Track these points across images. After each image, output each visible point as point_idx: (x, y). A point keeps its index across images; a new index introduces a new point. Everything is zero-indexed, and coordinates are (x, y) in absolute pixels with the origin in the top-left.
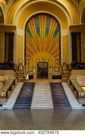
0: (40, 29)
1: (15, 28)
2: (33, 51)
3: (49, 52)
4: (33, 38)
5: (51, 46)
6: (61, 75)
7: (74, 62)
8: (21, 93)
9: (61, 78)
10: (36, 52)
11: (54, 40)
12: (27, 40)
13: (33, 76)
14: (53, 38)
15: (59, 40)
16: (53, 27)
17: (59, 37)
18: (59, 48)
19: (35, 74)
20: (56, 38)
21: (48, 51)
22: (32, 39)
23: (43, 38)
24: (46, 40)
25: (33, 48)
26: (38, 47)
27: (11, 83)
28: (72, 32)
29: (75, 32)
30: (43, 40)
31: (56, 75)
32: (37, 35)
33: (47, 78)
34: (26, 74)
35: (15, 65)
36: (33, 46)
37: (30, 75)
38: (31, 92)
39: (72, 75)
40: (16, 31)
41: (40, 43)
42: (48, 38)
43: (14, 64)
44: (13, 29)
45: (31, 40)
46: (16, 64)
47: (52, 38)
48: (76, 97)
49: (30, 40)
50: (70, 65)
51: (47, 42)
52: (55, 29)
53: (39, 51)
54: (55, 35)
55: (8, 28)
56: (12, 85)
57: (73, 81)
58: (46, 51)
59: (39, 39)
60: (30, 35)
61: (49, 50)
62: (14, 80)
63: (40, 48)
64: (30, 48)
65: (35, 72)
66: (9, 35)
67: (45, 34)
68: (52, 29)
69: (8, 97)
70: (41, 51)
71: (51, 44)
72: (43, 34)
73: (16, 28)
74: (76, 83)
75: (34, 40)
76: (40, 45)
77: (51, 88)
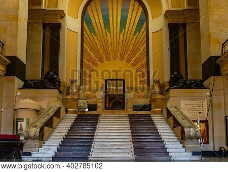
0: (111, 19)
1: (62, 14)
2: (97, 60)
3: (128, 61)
4: (96, 35)
5: (130, 49)
6: (149, 103)
7: (174, 75)
8: (71, 132)
9: (150, 109)
10: (102, 61)
11: (136, 38)
12: (85, 39)
13: (96, 105)
14: (134, 35)
15: (145, 38)
16: (134, 15)
17: (145, 33)
18: (146, 53)
19: (101, 101)
20: (141, 34)
21: (126, 59)
22: (94, 36)
23: (115, 35)
24: (121, 38)
25: (97, 53)
26: (106, 52)
27: (51, 113)
28: (169, 23)
29: (176, 23)
30: (115, 38)
31: (140, 103)
32: (104, 30)
33: (124, 108)
34: (82, 101)
35: (62, 84)
36: (98, 50)
37: (92, 103)
38: (91, 130)
39: (171, 98)
40: (65, 21)
41: (109, 43)
42: (125, 34)
43: (60, 82)
44: (59, 16)
45: (94, 38)
46: (64, 82)
47: (132, 35)
48: (180, 138)
49: (91, 38)
50: (166, 84)
51: (124, 42)
52: (138, 19)
53: (108, 59)
54: (138, 29)
55: (50, 15)
56: (52, 116)
57: (172, 110)
58: (122, 59)
59: (109, 37)
60: (92, 30)
61: (126, 56)
62: (59, 109)
63: (111, 53)
64: (91, 53)
65: (101, 97)
66: (51, 28)
67: (119, 27)
68: (133, 19)
69: (45, 138)
70: (112, 59)
71: (131, 47)
72: (115, 28)
73: (65, 16)
74: (178, 113)
75: (99, 38)
76: (110, 48)
77: (130, 123)
